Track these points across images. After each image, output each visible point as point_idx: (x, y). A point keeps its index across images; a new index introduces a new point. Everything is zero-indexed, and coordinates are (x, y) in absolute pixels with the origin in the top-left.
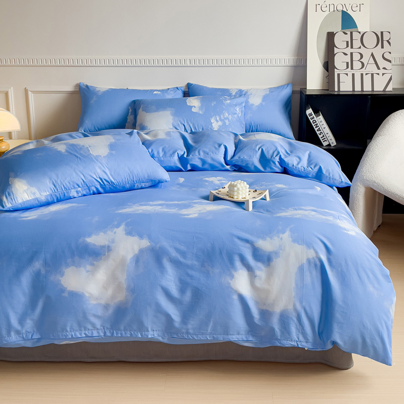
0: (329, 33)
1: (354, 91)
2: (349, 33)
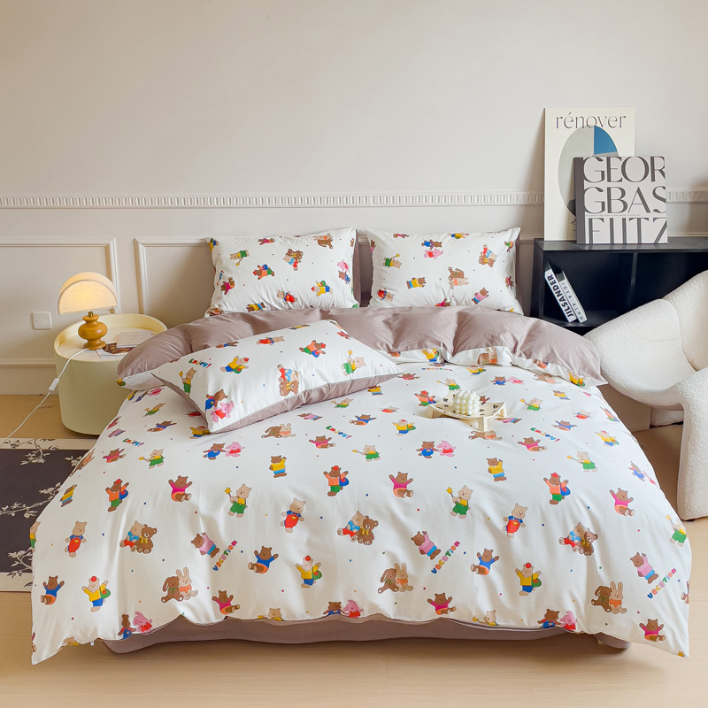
0: (575, 159)
1: (612, 244)
2: (605, 159)
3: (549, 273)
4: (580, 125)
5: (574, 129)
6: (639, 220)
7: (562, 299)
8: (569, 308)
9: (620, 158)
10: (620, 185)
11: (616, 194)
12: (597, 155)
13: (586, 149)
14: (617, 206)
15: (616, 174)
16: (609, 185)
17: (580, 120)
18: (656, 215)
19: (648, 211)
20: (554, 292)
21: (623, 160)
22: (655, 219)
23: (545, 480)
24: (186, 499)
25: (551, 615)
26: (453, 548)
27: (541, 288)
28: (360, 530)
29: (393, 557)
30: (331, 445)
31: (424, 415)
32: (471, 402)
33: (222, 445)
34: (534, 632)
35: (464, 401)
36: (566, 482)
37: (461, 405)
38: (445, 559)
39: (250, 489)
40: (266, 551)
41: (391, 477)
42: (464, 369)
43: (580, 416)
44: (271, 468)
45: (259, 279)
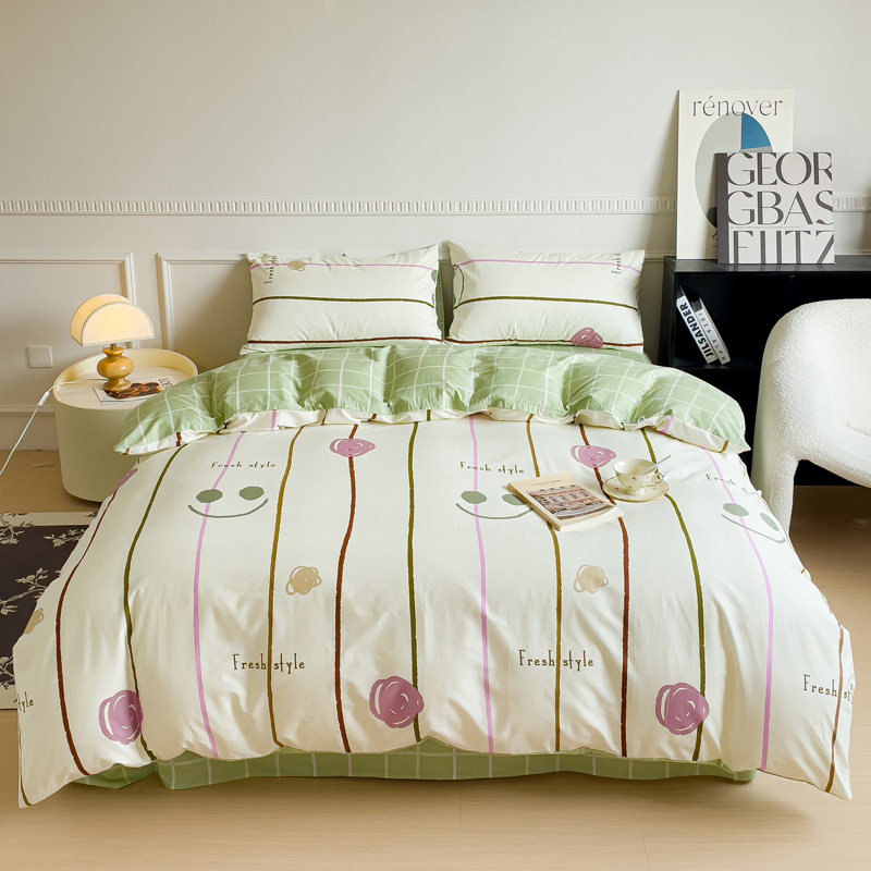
0: (717, 155)
1: (763, 264)
2: (755, 155)
3: (682, 300)
4: (723, 112)
5: (716, 117)
6: (798, 233)
7: (699, 334)
8: (707, 346)
9: (775, 154)
10: (774, 188)
11: (769, 200)
12: (745, 151)
13: (732, 144)
14: (770, 215)
15: (769, 174)
16: (761, 188)
17: (724, 106)
18: (820, 227)
19: (810, 222)
20: (688, 325)
21: (778, 157)
22: (818, 233)
27: (672, 320)
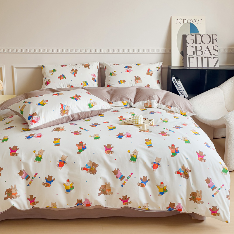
2: (194, 35)
3: (173, 78)
4: (185, 22)
5: (182, 24)
6: (208, 58)
7: (179, 89)
8: (181, 92)
9: (200, 35)
10: (200, 45)
11: (199, 48)
12: (192, 34)
13: (187, 32)
14: (199, 53)
15: (199, 41)
16: (196, 45)
17: (185, 21)
18: (214, 56)
19: (211, 55)
20: (175, 86)
21: (201, 36)
22: (214, 58)
23: (169, 147)
24: (16, 155)
25: (172, 205)
26: (130, 176)
27: (171, 84)
28: (91, 168)
29: (105, 180)
30: (80, 134)
31: (121, 124)
32: (139, 118)
33: (34, 134)
34: (164, 212)
35: (137, 118)
36: (178, 148)
37: (135, 120)
38: (127, 180)
39: (44, 151)
40: (50, 177)
41: (105, 146)
42: (138, 109)
43: (184, 125)
44: (54, 142)
45: (60, 80)
